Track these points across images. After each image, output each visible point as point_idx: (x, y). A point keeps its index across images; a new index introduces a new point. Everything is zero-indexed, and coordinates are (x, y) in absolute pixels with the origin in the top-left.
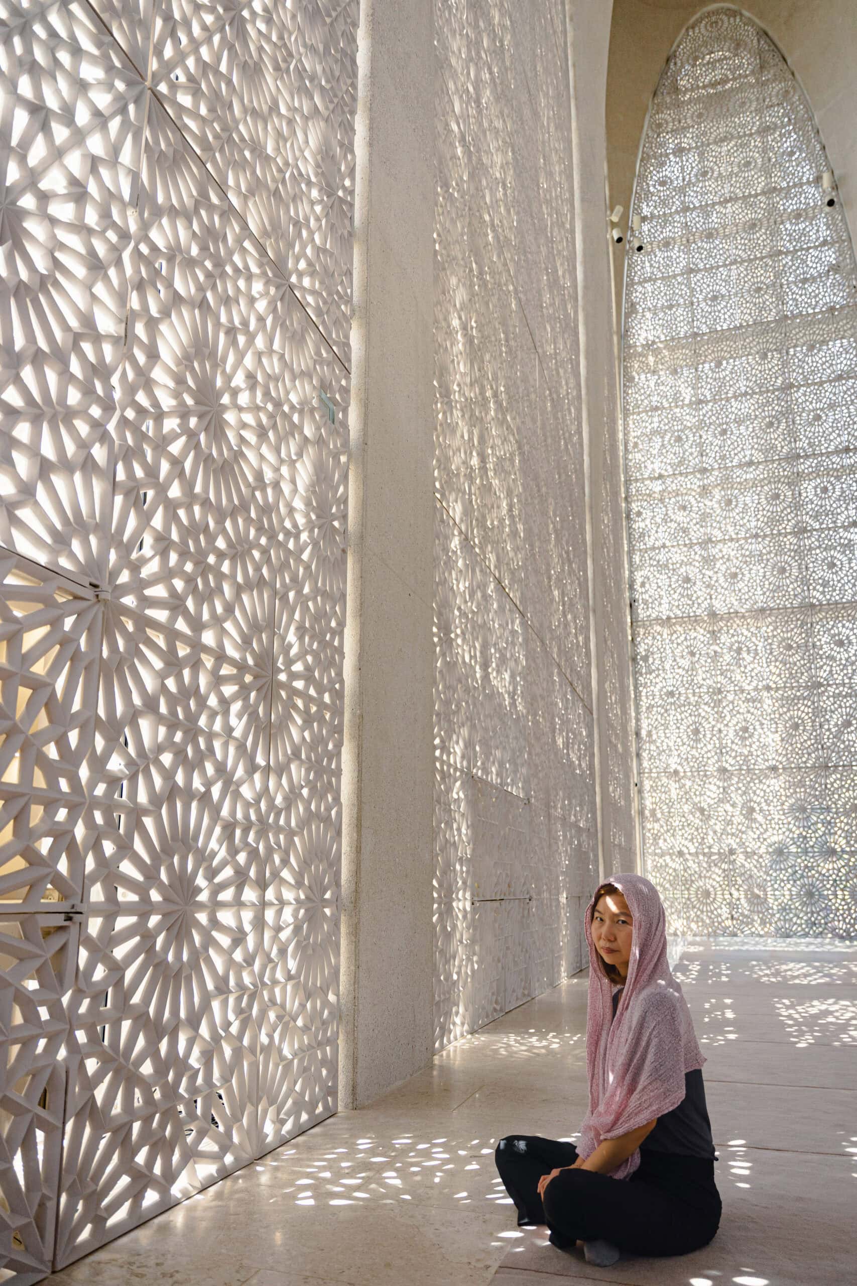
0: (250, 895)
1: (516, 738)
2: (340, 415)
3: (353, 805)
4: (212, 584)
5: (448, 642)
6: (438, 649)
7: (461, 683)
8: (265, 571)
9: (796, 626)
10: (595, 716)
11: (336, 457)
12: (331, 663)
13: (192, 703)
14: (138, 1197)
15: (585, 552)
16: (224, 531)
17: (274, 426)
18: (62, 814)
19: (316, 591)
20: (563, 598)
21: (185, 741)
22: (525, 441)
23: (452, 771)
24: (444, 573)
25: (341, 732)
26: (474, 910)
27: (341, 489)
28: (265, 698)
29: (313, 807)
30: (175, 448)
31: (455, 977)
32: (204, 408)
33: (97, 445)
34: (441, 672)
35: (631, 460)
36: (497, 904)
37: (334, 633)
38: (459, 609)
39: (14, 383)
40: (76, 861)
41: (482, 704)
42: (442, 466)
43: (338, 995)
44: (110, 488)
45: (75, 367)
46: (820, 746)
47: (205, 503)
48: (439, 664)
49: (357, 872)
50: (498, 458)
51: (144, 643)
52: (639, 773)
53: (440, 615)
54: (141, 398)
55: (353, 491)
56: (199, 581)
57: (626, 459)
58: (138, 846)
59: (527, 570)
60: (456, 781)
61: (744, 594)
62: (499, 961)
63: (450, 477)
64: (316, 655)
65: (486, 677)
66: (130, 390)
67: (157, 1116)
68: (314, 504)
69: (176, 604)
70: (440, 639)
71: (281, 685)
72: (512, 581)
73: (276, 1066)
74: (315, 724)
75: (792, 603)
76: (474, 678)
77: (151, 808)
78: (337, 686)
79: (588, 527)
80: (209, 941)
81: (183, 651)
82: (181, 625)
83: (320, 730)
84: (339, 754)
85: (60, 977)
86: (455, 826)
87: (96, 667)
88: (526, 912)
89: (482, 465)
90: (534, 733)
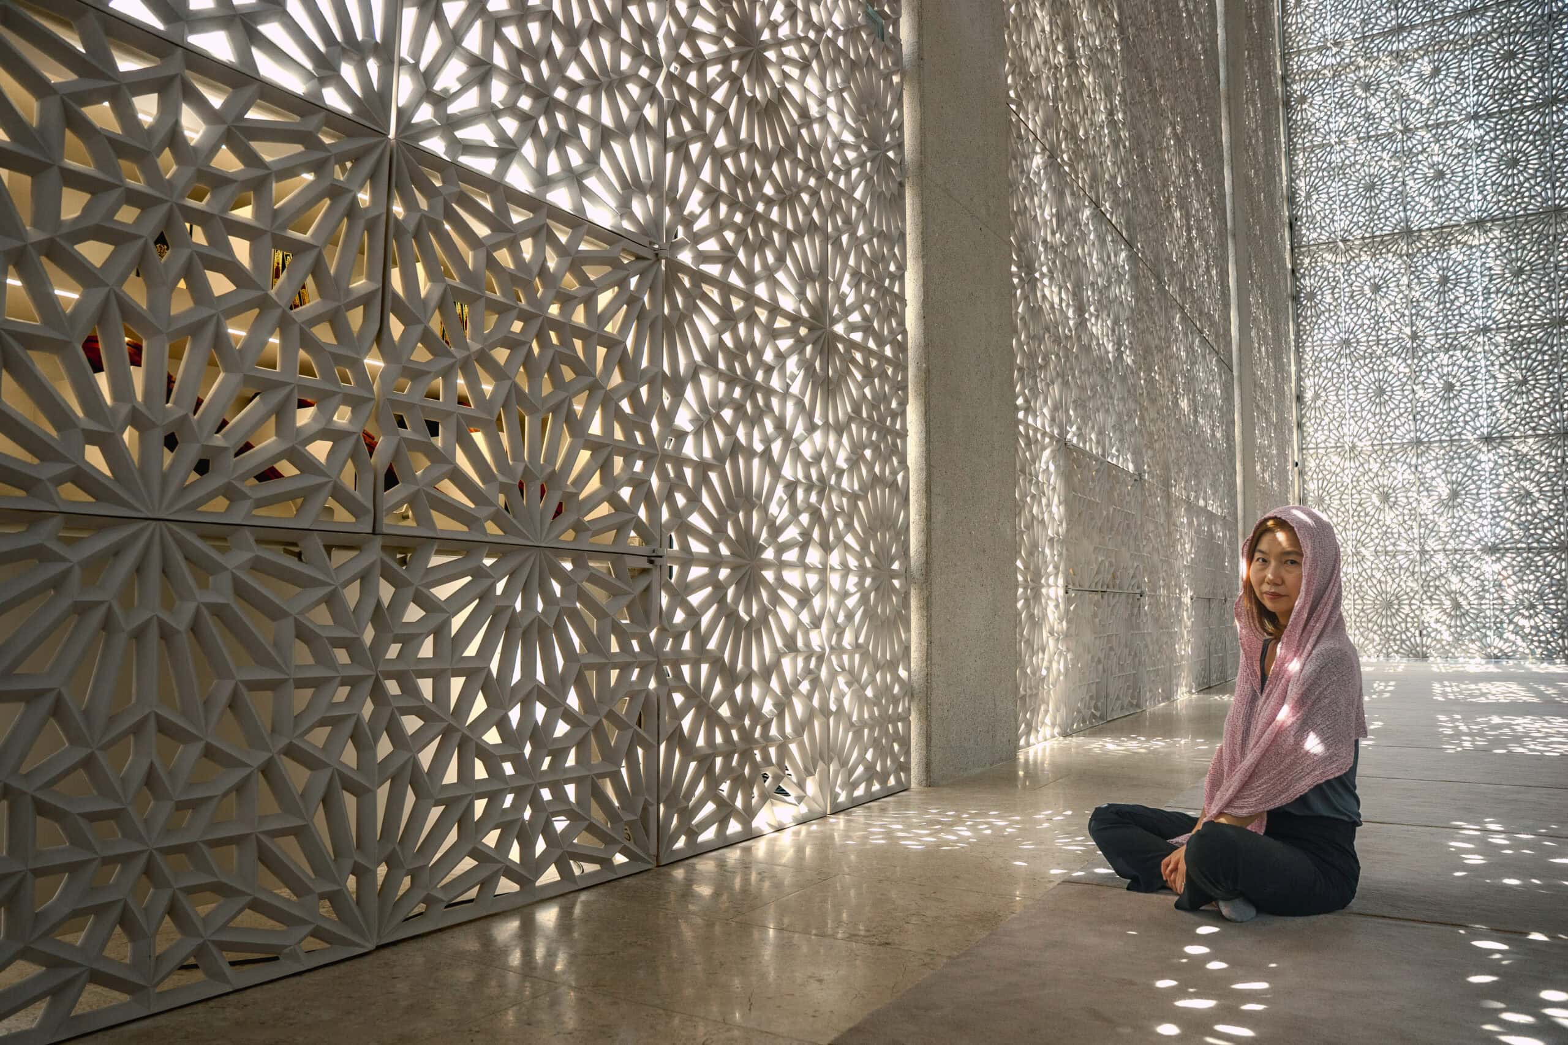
0: (814, 556)
1: (1122, 399)
2: (891, 30)
3: (922, 469)
4: (762, 234)
5: (1031, 283)
6: (1019, 292)
7: (1049, 332)
8: (815, 215)
9: (1530, 241)
10: (1235, 373)
11: (887, 78)
12: (892, 312)
13: (749, 358)
14: (723, 823)
15: (1221, 158)
16: (771, 176)
17: (818, 55)
18: (638, 466)
19: (872, 232)
20: (1188, 221)
21: (744, 396)
22: (1129, 21)
23: (1039, 436)
24: (1024, 200)
25: (905, 388)
26: (1069, 601)
27: (896, 114)
28: (821, 353)
29: (877, 469)
30: (719, 96)
31: (1044, 672)
32: (746, 49)
33: (648, 105)
34: (1023, 318)
35: (1291, 25)
36: (1097, 597)
37: (892, 277)
38: (1045, 241)
39: (575, 59)
40: (654, 510)
41: (1077, 357)
42: (1017, 70)
43: (908, 669)
44: (662, 147)
45: (625, 34)
46: (1557, 407)
47: (751, 148)
48: (1020, 310)
49: (928, 543)
50: (1091, 51)
51: (701, 300)
52: (1301, 449)
53: (1020, 250)
54: (685, 51)
55: (908, 115)
56: (749, 231)
57: (1284, 24)
58: (706, 500)
59: (1136, 188)
60: (1044, 449)
61: (1454, 201)
62: (1099, 661)
63: (1028, 83)
64: (874, 303)
65: (1082, 323)
66: (674, 43)
67: (736, 756)
68: (866, 135)
69: (727, 258)
70: (1021, 279)
71: (837, 338)
72: (1116, 204)
73: (846, 731)
74: (876, 380)
75: (1525, 209)
76: (1065, 324)
77: (715, 463)
78: (899, 337)
79: (1224, 125)
80: (776, 600)
81: (737, 304)
82: (734, 279)
83: (882, 387)
84: (903, 413)
85: (647, 614)
86: (1044, 501)
87: (660, 323)
88: (1136, 611)
89: (1070, 61)
90: (1148, 393)
